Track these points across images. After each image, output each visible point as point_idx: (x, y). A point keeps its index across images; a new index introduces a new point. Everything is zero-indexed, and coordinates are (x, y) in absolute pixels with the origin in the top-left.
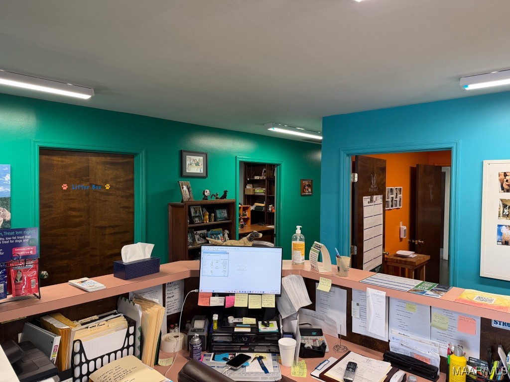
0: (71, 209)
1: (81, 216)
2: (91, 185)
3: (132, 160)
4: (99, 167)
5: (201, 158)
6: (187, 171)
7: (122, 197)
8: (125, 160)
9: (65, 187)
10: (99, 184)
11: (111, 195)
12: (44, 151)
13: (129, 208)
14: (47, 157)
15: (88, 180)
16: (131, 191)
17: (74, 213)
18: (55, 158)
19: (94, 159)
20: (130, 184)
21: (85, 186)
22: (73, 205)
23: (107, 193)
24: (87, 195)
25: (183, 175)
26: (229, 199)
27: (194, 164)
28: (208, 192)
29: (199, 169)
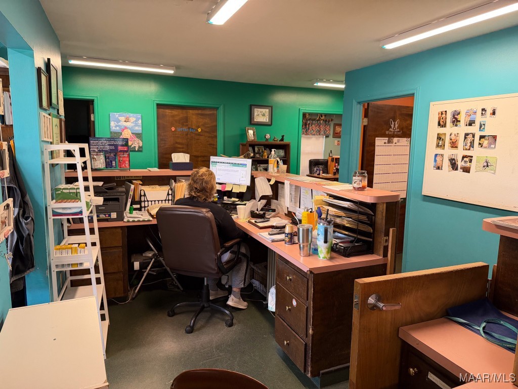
0: (177, 143)
1: (183, 148)
2: (189, 128)
3: (215, 112)
4: (194, 117)
5: (268, 110)
6: (255, 120)
7: (209, 137)
8: (209, 112)
9: (173, 129)
10: (194, 128)
11: (202, 135)
12: (159, 106)
13: (214, 145)
14: (162, 110)
15: (187, 125)
16: (215, 134)
17: (179, 146)
18: (167, 111)
19: (191, 111)
20: (214, 129)
21: (185, 129)
22: (178, 141)
23: (199, 134)
24: (187, 135)
25: (252, 123)
26: (286, 141)
27: (261, 115)
28: (268, 136)
29: (265, 119)
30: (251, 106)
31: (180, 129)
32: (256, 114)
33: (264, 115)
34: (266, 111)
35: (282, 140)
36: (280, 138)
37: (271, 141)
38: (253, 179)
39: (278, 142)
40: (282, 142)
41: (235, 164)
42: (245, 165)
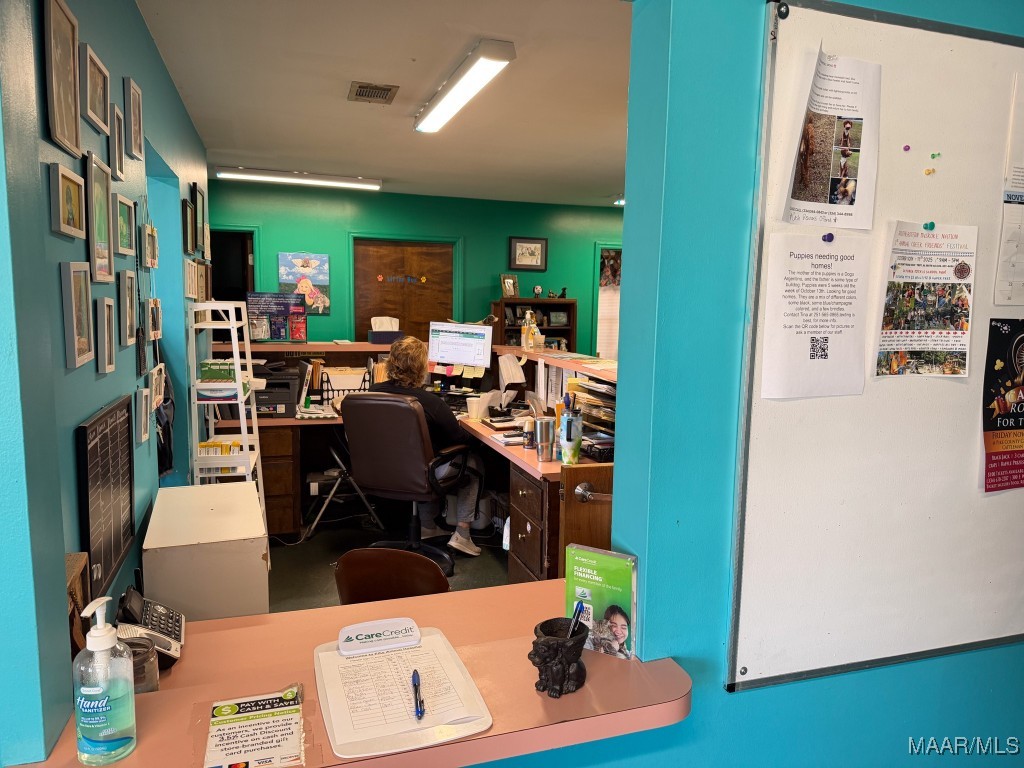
0: (386, 301)
1: (395, 309)
2: (406, 277)
3: (450, 250)
4: (415, 258)
5: (539, 246)
6: (518, 263)
7: (439, 291)
8: (439, 251)
9: (380, 278)
10: (414, 276)
11: (427, 288)
12: (358, 241)
13: (447, 304)
14: (363, 247)
15: (403, 272)
16: (449, 285)
17: (390, 306)
18: (371, 248)
19: (409, 249)
20: (448, 278)
21: (400, 278)
22: (388, 298)
23: (423, 287)
24: (402, 287)
25: (512, 267)
26: (569, 297)
27: (528, 254)
28: (539, 289)
29: (536, 261)
30: (510, 239)
31: (391, 279)
32: (518, 252)
33: (532, 254)
34: (537, 247)
35: (563, 295)
36: (560, 292)
37: (544, 298)
39: (556, 300)
40: (562, 300)
41: (467, 334)
42: (482, 336)
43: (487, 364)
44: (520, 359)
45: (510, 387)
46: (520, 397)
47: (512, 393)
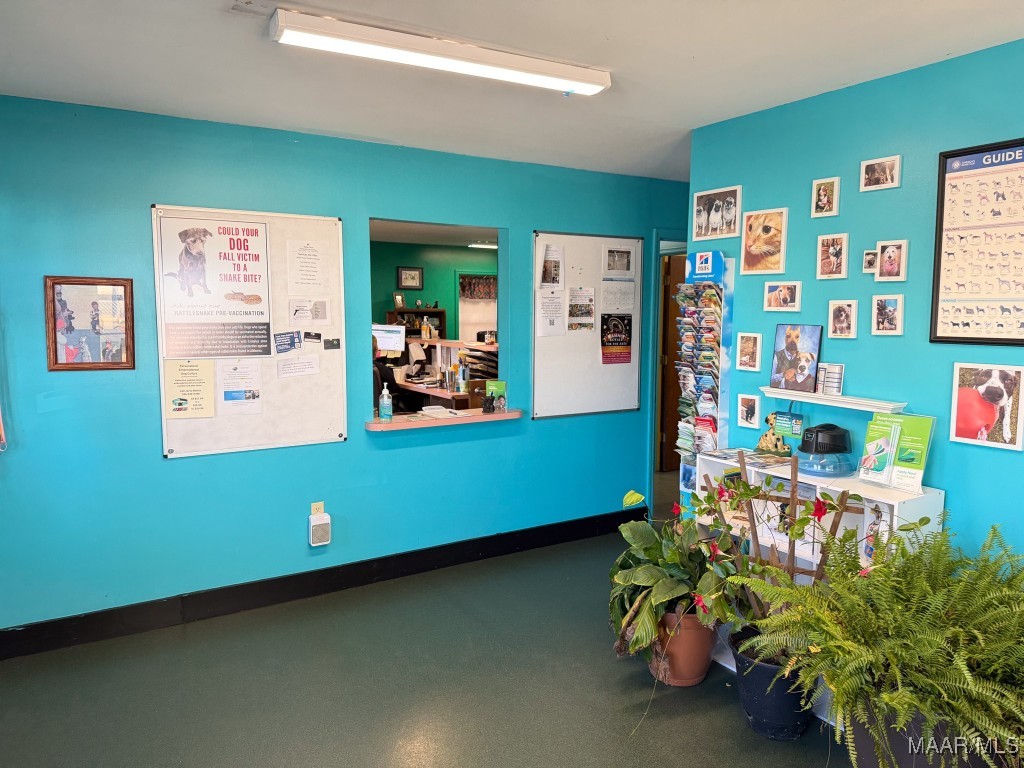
6: (403, 284)
25: (400, 288)
26: (440, 308)
27: (410, 279)
28: (419, 302)
29: (415, 283)
30: (398, 268)
32: (403, 277)
33: (413, 278)
34: (416, 273)
35: (436, 306)
36: (433, 305)
37: (423, 309)
38: (407, 345)
39: (432, 309)
40: (436, 309)
41: (389, 331)
42: (399, 332)
43: (403, 349)
44: (422, 345)
45: (418, 362)
46: (423, 368)
47: (418, 366)
